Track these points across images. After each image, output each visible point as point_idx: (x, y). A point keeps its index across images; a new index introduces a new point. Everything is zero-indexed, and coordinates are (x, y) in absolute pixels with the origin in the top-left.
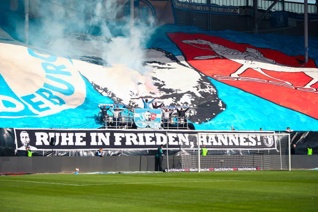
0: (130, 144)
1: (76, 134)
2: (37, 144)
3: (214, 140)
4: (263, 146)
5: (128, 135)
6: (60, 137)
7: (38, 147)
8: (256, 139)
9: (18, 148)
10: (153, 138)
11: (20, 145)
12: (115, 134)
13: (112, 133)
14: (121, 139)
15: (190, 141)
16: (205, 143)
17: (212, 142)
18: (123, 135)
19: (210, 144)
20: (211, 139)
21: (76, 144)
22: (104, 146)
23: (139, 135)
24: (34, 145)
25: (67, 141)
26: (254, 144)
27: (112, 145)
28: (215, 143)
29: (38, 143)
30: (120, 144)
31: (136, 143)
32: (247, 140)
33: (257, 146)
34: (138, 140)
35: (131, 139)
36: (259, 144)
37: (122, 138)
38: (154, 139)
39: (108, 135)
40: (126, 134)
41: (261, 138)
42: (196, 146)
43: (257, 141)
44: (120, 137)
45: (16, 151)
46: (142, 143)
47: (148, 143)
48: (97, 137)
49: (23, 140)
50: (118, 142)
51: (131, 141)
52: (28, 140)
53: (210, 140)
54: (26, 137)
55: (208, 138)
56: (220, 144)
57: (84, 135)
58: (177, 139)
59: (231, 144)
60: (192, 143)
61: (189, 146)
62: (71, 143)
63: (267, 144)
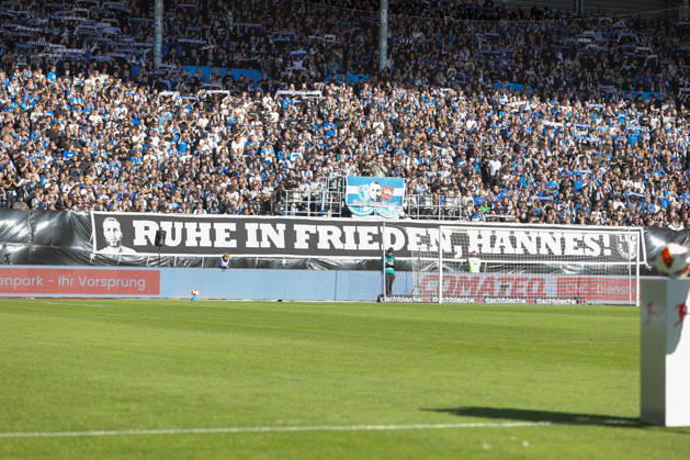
0: (327, 246)
1: (216, 225)
2: (137, 242)
3: (507, 243)
4: (616, 256)
5: (323, 230)
6: (184, 231)
7: (139, 249)
8: (600, 243)
9: (98, 249)
10: (374, 236)
11: (102, 243)
12: (296, 227)
13: (290, 224)
14: (308, 237)
15: (453, 244)
16: (486, 249)
17: (502, 248)
18: (312, 229)
19: (497, 250)
20: (502, 241)
21: (217, 245)
22: (273, 249)
23: (346, 228)
24: (131, 246)
25: (198, 239)
26: (597, 253)
27: (290, 248)
28: (509, 250)
29: (139, 241)
30: (306, 246)
31: (338, 245)
32: (581, 244)
33: (602, 258)
34: (343, 239)
35: (330, 237)
36: (608, 252)
37: (311, 235)
38: (378, 238)
39: (281, 227)
40: (320, 228)
41: (613, 239)
42: (466, 254)
43: (602, 247)
44: (307, 232)
45: (92, 256)
46: (350, 245)
47: (364, 245)
48: (259, 232)
49: (108, 236)
50: (301, 243)
51: (330, 241)
52: (119, 234)
53: (498, 244)
54: (115, 230)
55: (493, 239)
56: (519, 251)
57: (233, 227)
58: (426, 240)
59: (544, 251)
60: (458, 249)
61: (452, 254)
62: (206, 242)
63: (623, 254)
